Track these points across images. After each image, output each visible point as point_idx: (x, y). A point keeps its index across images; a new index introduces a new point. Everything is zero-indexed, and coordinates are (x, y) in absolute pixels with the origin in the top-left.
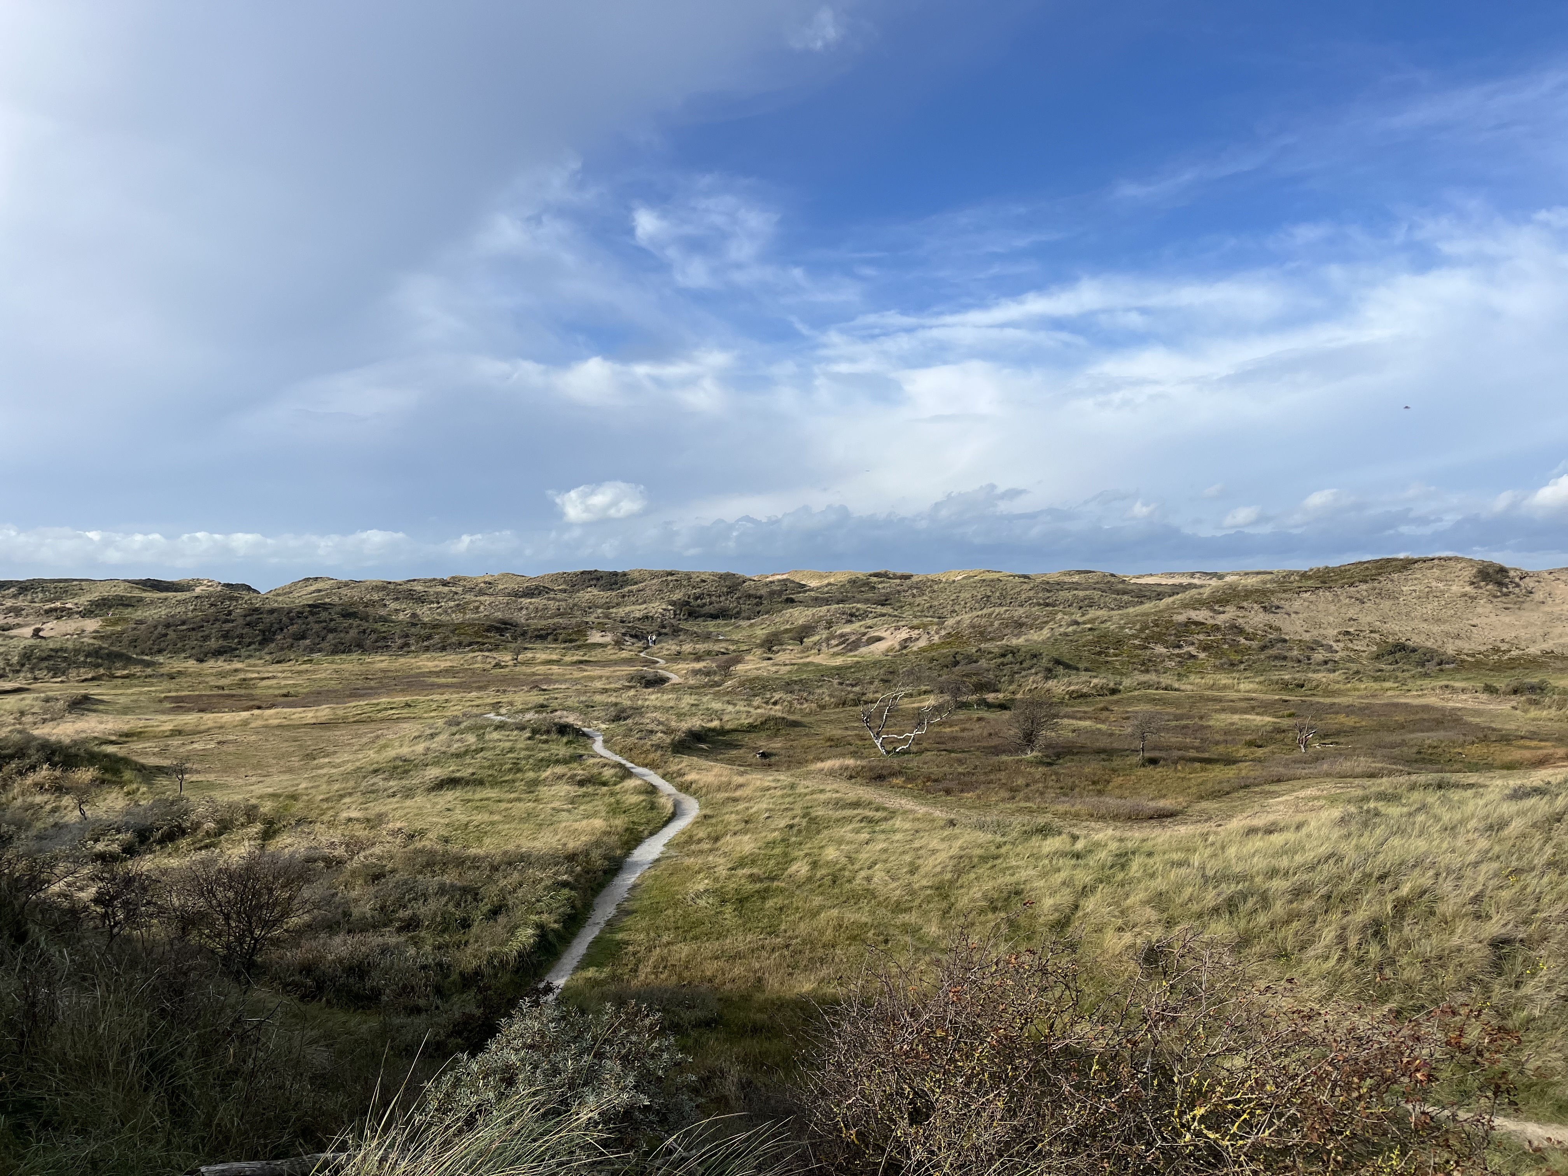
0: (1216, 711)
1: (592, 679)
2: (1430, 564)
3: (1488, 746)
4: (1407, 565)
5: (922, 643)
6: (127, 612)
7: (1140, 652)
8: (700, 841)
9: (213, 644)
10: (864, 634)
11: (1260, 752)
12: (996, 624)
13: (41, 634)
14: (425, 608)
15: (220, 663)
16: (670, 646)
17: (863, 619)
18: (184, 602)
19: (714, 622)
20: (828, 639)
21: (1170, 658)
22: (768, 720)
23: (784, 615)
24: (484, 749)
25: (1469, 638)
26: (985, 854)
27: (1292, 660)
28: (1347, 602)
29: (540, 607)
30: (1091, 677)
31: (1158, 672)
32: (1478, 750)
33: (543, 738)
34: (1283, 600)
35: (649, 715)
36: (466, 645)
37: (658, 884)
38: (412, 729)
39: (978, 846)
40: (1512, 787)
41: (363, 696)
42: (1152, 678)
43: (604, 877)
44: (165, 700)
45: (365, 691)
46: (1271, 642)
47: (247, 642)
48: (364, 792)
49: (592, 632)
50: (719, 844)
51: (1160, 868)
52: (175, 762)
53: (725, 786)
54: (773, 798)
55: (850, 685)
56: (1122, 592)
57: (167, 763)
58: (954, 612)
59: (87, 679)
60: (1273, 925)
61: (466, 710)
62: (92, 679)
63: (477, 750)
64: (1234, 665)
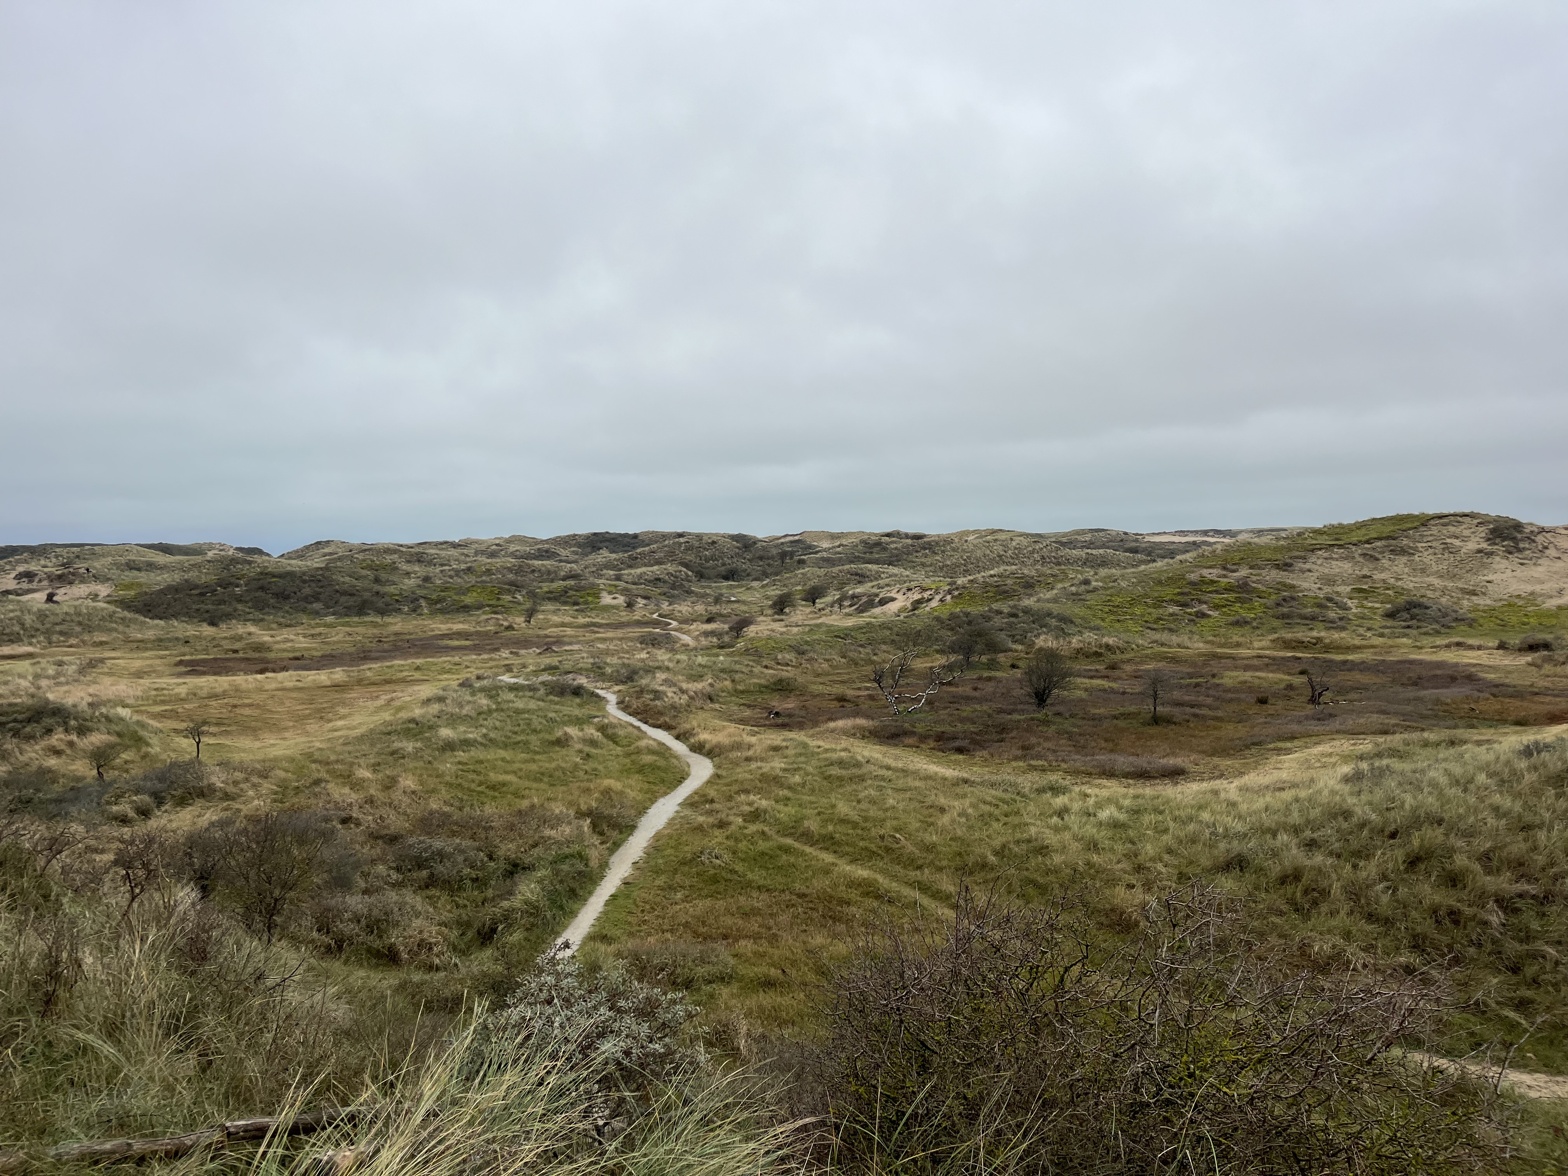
0: (1228, 669)
1: (604, 641)
3: (1502, 702)
4: (1424, 520)
5: (935, 603)
6: (139, 576)
7: (1152, 610)
9: (226, 608)
10: (877, 595)
11: (1271, 709)
12: (1010, 582)
13: (55, 598)
14: (437, 571)
15: (233, 627)
16: (683, 609)
17: (876, 579)
18: (197, 565)
19: (725, 584)
20: (840, 600)
21: (1183, 616)
22: (781, 681)
23: (796, 575)
24: (497, 710)
25: (1484, 594)
26: (997, 812)
27: (1305, 618)
28: (1361, 560)
29: (553, 569)
30: (1103, 636)
31: (1171, 630)
32: (1493, 706)
33: (556, 699)
34: (1297, 557)
35: (661, 676)
36: (479, 608)
37: (672, 843)
38: (426, 691)
39: (990, 804)
40: (1525, 743)
41: (376, 659)
42: (1164, 637)
43: (619, 836)
44: (181, 663)
45: (378, 654)
46: (1284, 600)
47: (260, 606)
48: (379, 754)
49: (604, 594)
50: (733, 804)
51: (1171, 824)
52: (192, 725)
53: (737, 746)
54: (786, 757)
55: (861, 646)
56: (1135, 551)
57: (183, 726)
58: (967, 572)
59: (101, 643)
60: (1283, 880)
61: (480, 672)
62: (106, 643)
63: (490, 712)
64: (1246, 623)
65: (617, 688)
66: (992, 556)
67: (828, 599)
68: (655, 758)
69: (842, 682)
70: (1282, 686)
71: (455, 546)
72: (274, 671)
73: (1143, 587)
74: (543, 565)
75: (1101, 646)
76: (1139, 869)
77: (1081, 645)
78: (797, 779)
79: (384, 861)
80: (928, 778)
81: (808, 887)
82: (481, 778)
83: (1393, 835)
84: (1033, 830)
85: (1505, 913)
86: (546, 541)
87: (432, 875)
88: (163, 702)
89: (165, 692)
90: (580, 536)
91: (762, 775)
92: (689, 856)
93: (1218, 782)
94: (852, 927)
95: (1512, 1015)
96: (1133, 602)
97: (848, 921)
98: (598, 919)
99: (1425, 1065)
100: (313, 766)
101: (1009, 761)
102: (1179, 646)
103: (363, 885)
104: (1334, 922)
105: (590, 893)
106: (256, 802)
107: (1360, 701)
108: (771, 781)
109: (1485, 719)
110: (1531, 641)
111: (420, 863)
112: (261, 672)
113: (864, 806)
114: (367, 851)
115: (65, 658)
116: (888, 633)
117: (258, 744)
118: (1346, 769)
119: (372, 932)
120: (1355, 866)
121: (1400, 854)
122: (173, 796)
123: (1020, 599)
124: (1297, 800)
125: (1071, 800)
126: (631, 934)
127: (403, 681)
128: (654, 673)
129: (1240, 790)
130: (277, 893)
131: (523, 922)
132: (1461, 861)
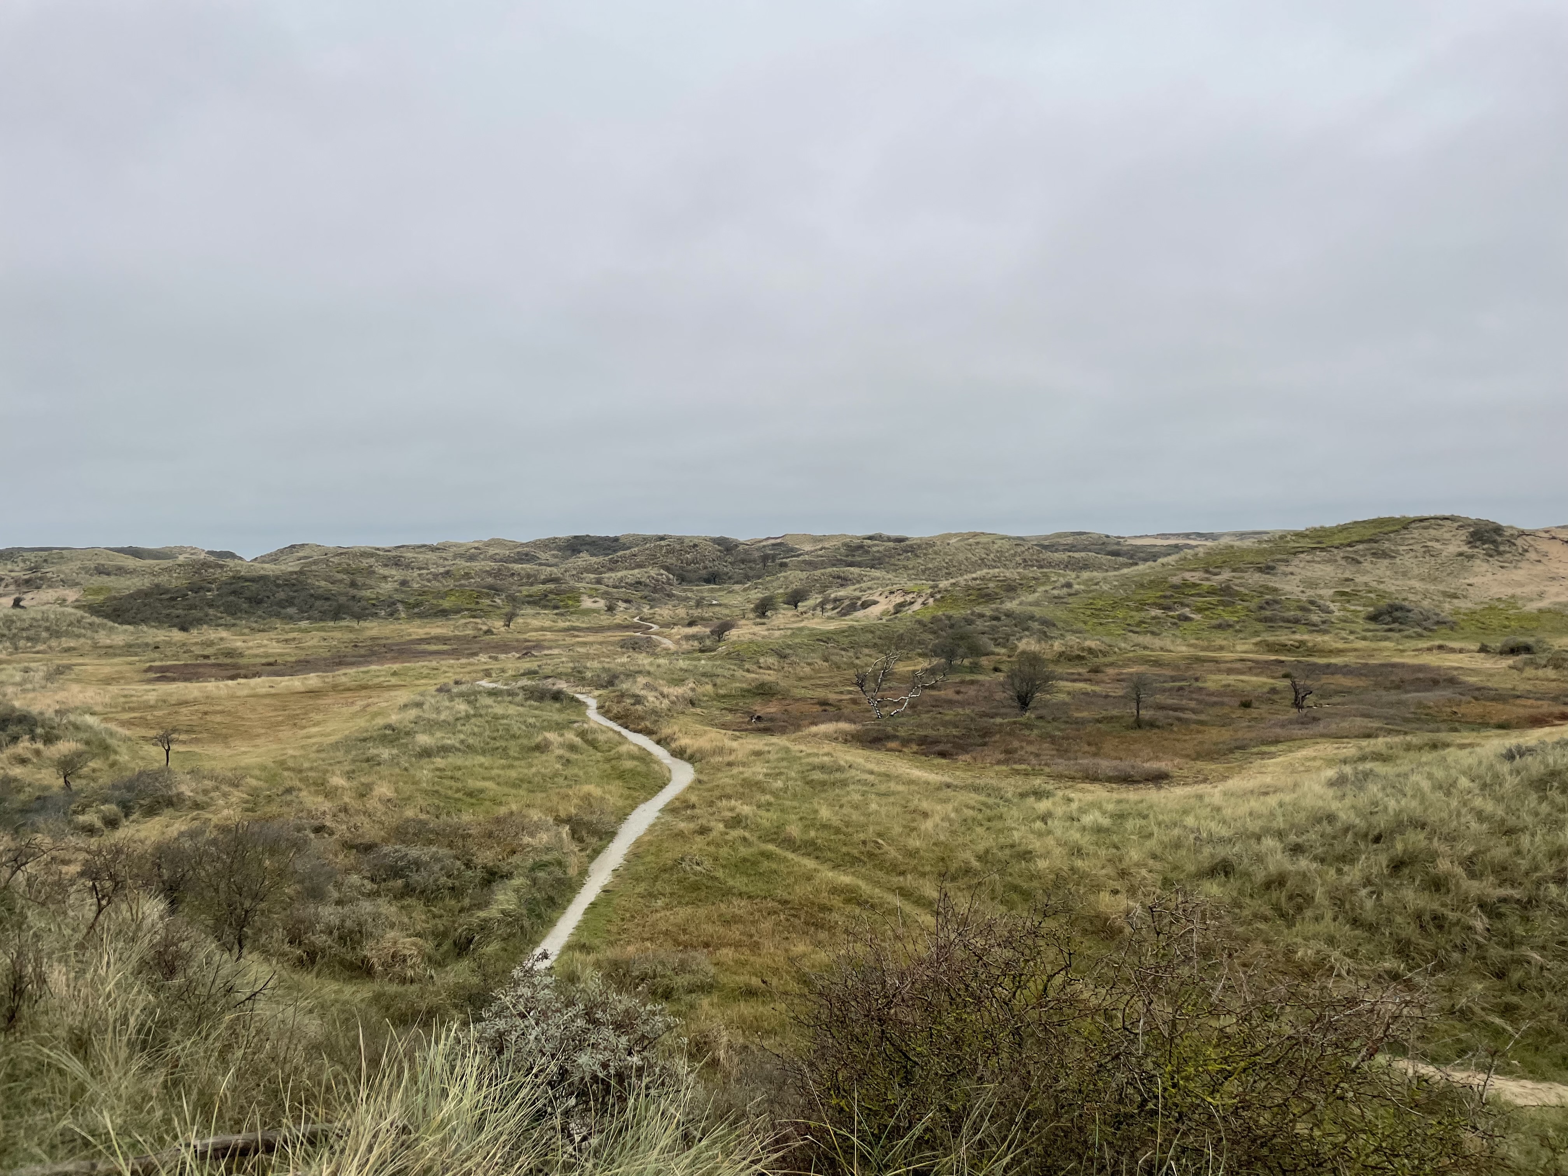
0: (1212, 672)
1: (584, 644)
2: (1427, 523)
3: (1484, 705)
4: (1405, 524)
5: (917, 606)
6: (108, 581)
7: (1135, 613)
8: (694, 806)
9: (197, 613)
10: (859, 598)
11: (1254, 712)
12: (992, 586)
13: (22, 604)
14: (415, 575)
15: (204, 632)
16: (663, 612)
17: (859, 582)
18: (168, 569)
19: (707, 587)
20: (822, 605)
21: (1165, 620)
22: (762, 685)
23: (778, 579)
24: (475, 716)
25: (1465, 597)
26: (980, 816)
27: (1288, 621)
28: (1343, 562)
29: (532, 573)
30: (1085, 639)
31: (1153, 633)
32: (1474, 709)
33: (536, 704)
34: (1279, 560)
35: (642, 680)
36: (458, 612)
37: (653, 849)
38: (403, 696)
39: (973, 808)
40: (1508, 746)
41: (352, 664)
42: (1147, 640)
43: (599, 843)
44: (150, 669)
45: (354, 659)
46: (1267, 603)
47: (232, 610)
48: (354, 761)
49: (584, 598)
50: (714, 809)
51: (1156, 829)
52: (161, 733)
53: (720, 751)
54: (768, 762)
55: (844, 649)
56: (1116, 554)
57: (152, 733)
58: (949, 575)
59: (68, 650)
60: (1267, 886)
61: (458, 677)
62: (74, 649)
63: (468, 717)
64: (1230, 626)
65: (597, 693)
66: (974, 559)
67: (811, 602)
68: (635, 763)
69: (826, 686)
70: (1265, 690)
71: (433, 549)
72: (246, 677)
73: (1125, 591)
74: (522, 569)
75: (1083, 649)
76: (1123, 874)
77: (1064, 649)
78: (779, 784)
79: (359, 872)
80: (911, 782)
81: (789, 894)
82: (460, 785)
83: (1377, 839)
84: (1016, 835)
85: (1489, 918)
86: (526, 545)
87: (407, 885)
88: (132, 709)
89: (135, 699)
90: (560, 539)
91: (743, 780)
92: (670, 863)
93: (1202, 786)
94: (834, 934)
95: (1498, 1021)
96: (1114, 606)
97: (831, 928)
98: (578, 928)
99: (1411, 1072)
100: (286, 773)
101: (992, 765)
102: (1162, 649)
103: (336, 895)
104: (1320, 928)
105: (569, 901)
106: (226, 812)
107: (1343, 704)
108: (751, 786)
109: (1467, 723)
110: (1512, 644)
111: (396, 872)
112: (233, 678)
113: (845, 811)
114: (342, 860)
115: (32, 665)
116: (870, 636)
117: (228, 752)
118: (1331, 773)
119: (345, 943)
120: (1339, 871)
121: (1383, 859)
122: (141, 806)
123: (1002, 603)
124: (1281, 805)
125: (1054, 804)
126: (611, 944)
127: (379, 686)
128: (635, 678)
129: (1225, 794)
130: (247, 904)
131: (499, 932)
132: (1444, 865)
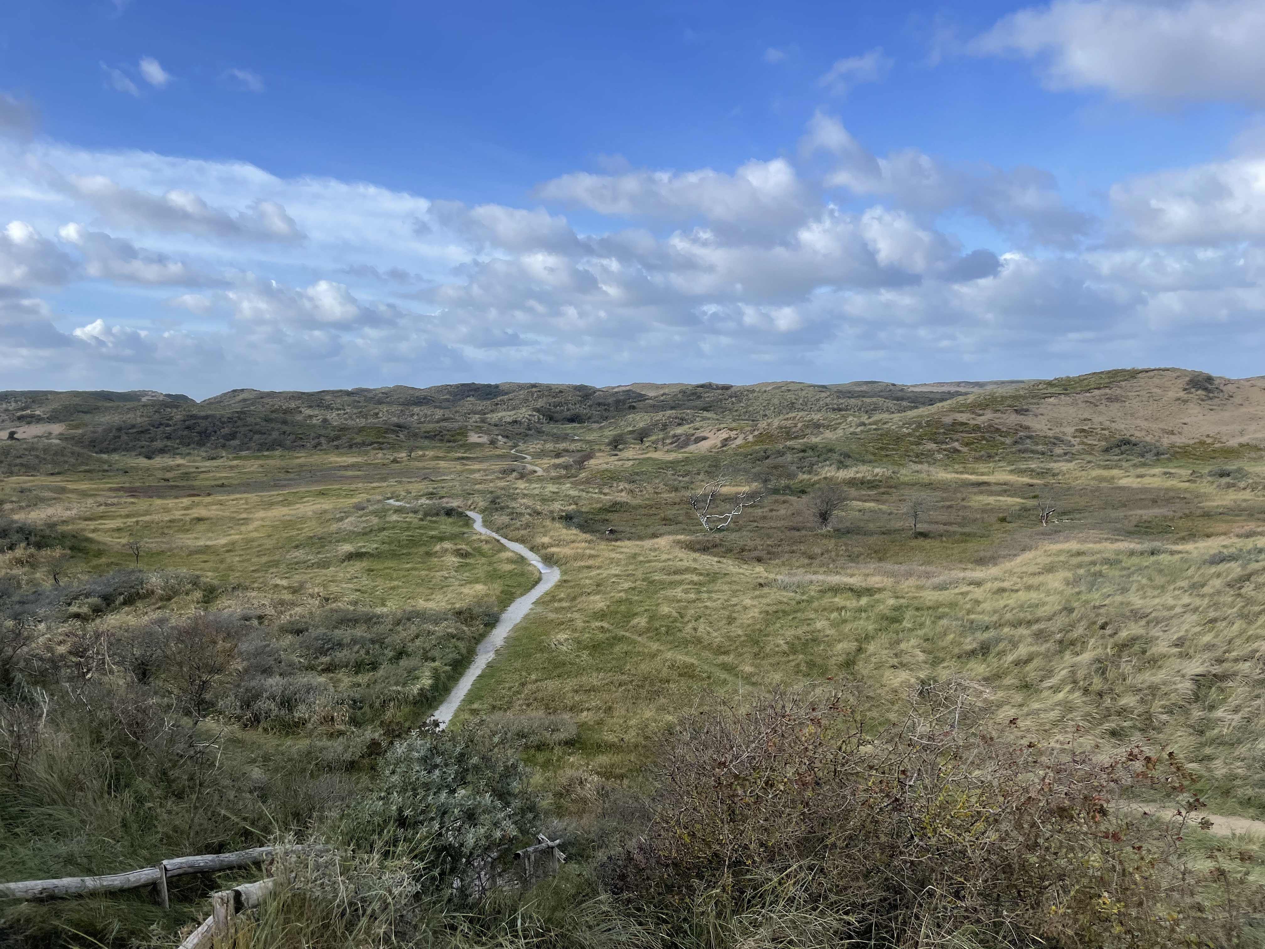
0: (975, 494)
1: (473, 471)
2: (1152, 374)
3: (1193, 520)
4: (1133, 374)
5: (739, 441)
6: (87, 418)
7: (914, 447)
8: (561, 600)
9: (158, 444)
10: (693, 435)
11: (1009, 526)
12: (800, 425)
13: (16, 436)
14: (334, 415)
15: (165, 459)
16: (535, 446)
17: (692, 422)
18: (134, 409)
19: (570, 426)
20: (663, 439)
21: (939, 452)
22: (615, 504)
23: (628, 419)
24: (385, 528)
25: (1180, 433)
26: (788, 609)
27: (1037, 452)
28: (1084, 405)
29: (429, 413)
30: (874, 467)
31: (928, 462)
32: (1184, 524)
33: (434, 519)
34: (1032, 404)
36: (368, 445)
37: (528, 633)
39: (782, 602)
41: (284, 486)
42: (923, 467)
43: (486, 629)
44: (122, 488)
45: (285, 482)
46: (1021, 438)
47: (187, 443)
49: (471, 434)
50: (577, 602)
53: (580, 557)
54: (619, 566)
55: (680, 476)
56: (901, 399)
58: (766, 416)
61: (371, 497)
62: (59, 473)
63: (379, 529)
64: (991, 457)
66: (786, 403)
67: (653, 438)
68: (513, 566)
70: (1018, 508)
71: (348, 394)
72: (199, 495)
73: (907, 428)
74: (421, 410)
77: (857, 476)
82: (373, 583)
83: (1104, 627)
86: (424, 390)
87: (332, 662)
90: (451, 386)
91: (600, 580)
96: (898, 441)
98: (468, 696)
101: (798, 567)
105: (462, 675)
107: (1079, 519)
109: (1179, 534)
112: (188, 496)
116: (702, 465)
119: (284, 708)
121: (1109, 642)
123: (808, 438)
126: (494, 707)
130: (204, 677)
